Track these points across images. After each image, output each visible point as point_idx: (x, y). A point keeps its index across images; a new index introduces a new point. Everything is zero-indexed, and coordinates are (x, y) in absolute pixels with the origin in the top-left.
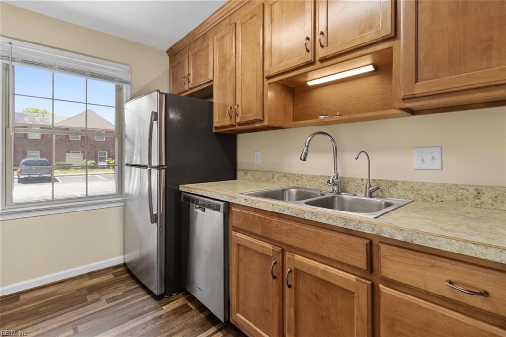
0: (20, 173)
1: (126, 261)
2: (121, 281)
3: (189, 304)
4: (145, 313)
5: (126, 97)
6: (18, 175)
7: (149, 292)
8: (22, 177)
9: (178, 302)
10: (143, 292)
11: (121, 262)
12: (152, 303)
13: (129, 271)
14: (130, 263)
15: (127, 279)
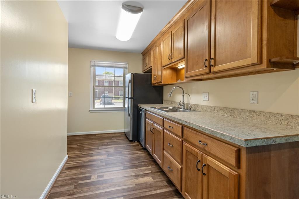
0: (101, 100)
1: (125, 132)
2: (122, 136)
3: (139, 145)
4: (125, 144)
5: (127, 72)
6: (101, 102)
7: (129, 140)
8: (102, 102)
9: (136, 143)
10: (127, 140)
11: (124, 132)
12: (129, 142)
13: (125, 134)
14: (126, 132)
15: (124, 136)
